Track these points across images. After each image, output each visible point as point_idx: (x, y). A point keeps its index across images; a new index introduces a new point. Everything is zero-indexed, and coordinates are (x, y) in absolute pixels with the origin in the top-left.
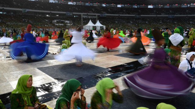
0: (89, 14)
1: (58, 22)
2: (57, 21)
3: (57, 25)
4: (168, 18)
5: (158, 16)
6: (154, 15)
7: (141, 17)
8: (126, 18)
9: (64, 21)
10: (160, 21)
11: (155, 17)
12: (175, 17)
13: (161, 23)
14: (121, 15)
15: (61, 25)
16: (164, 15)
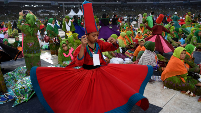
0: (75, 3)
1: (42, 13)
2: (41, 11)
3: (42, 15)
4: (153, 5)
5: (144, 3)
6: (140, 2)
7: (127, 4)
8: (113, 6)
9: (49, 10)
10: (145, 8)
11: (141, 4)
12: (160, 4)
13: (146, 10)
14: (107, 3)
15: (46, 16)
16: (150, 2)
